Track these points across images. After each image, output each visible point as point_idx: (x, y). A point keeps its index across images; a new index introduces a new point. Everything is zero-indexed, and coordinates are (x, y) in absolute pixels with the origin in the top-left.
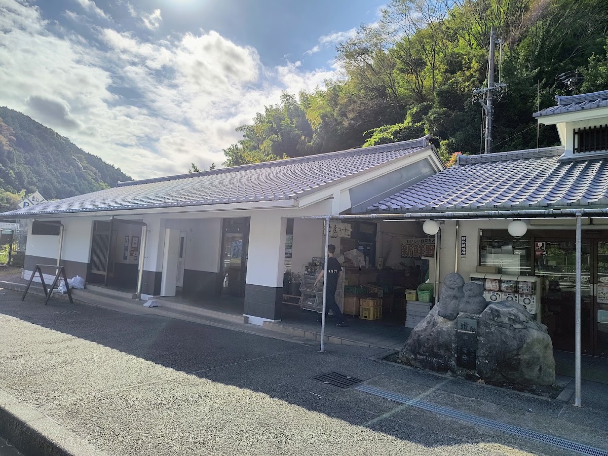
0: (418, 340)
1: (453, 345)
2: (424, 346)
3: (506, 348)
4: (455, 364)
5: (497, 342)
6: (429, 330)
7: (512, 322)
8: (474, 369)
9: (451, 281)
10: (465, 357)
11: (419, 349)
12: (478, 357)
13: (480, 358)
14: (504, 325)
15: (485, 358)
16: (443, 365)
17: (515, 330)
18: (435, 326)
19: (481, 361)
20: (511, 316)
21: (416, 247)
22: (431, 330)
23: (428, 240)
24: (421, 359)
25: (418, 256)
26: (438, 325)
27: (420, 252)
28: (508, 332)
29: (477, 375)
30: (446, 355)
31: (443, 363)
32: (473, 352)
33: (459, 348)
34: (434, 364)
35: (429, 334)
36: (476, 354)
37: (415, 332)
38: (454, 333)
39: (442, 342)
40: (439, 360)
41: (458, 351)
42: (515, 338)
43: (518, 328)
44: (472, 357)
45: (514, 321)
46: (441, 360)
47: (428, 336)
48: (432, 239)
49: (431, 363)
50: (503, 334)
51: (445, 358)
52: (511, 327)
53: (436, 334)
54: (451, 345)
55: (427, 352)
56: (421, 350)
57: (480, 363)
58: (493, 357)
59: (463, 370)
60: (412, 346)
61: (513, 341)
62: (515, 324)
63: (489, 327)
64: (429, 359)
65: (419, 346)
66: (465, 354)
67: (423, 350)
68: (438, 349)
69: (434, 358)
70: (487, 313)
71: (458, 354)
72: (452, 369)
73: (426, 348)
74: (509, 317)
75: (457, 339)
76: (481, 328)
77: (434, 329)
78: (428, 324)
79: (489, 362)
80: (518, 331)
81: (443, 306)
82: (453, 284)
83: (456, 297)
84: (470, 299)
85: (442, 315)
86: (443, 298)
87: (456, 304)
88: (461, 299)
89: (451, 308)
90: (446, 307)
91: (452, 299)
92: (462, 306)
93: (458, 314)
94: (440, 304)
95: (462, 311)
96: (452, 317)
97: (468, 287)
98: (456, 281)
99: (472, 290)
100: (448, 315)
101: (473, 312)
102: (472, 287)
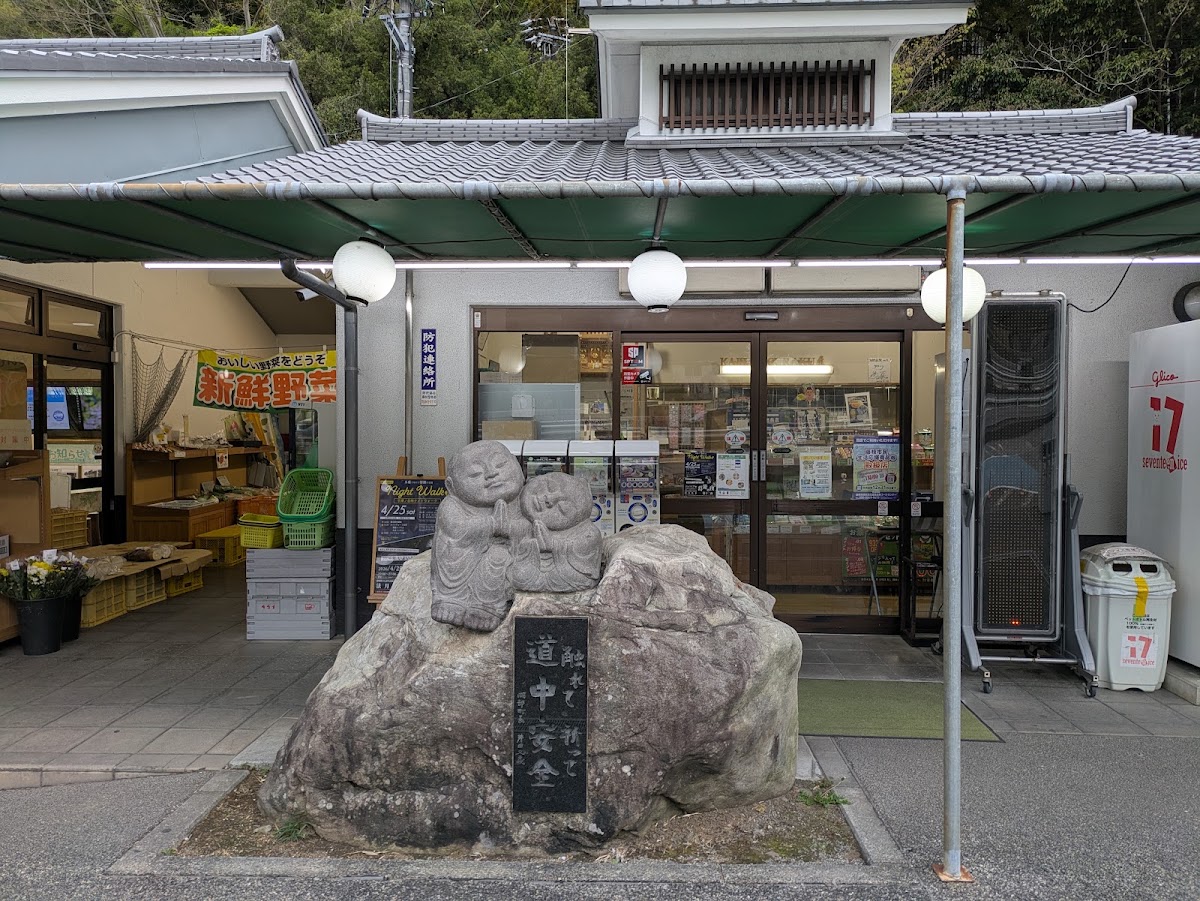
0: (349, 736)
1: (497, 731)
2: (376, 754)
3: (693, 707)
4: (506, 803)
5: (660, 689)
6: (393, 688)
7: (701, 604)
8: (582, 811)
9: (475, 475)
10: (543, 769)
11: (352, 769)
12: (594, 756)
13: (602, 763)
14: (677, 621)
15: (620, 758)
16: (456, 815)
17: (714, 635)
18: (418, 662)
19: (605, 771)
20: (696, 582)
21: (244, 381)
22: (403, 682)
23: (281, 360)
24: (363, 805)
25: (250, 404)
26: (432, 658)
27: (256, 395)
28: (692, 644)
29: (593, 828)
30: (467, 774)
31: (457, 807)
32: (573, 741)
33: (521, 737)
34: (417, 819)
35: (395, 702)
36: (588, 748)
37: (332, 698)
38: (500, 683)
39: (451, 726)
40: (441, 798)
41: (516, 750)
42: (719, 664)
43: (721, 623)
44: (572, 763)
45: (706, 602)
46: (447, 794)
47: (392, 711)
48: (292, 357)
49: (407, 815)
50: (680, 656)
51: (462, 785)
52: (698, 623)
53: (425, 696)
54: (489, 729)
55: (388, 774)
56: (362, 771)
57: (603, 782)
58: (649, 749)
59: (537, 818)
60: (322, 761)
61: (712, 674)
62: (711, 612)
63: (630, 636)
64: (398, 803)
65: (350, 760)
66: (543, 755)
67: (370, 769)
68: (433, 753)
69: (419, 793)
70: (619, 583)
71: (518, 762)
72: (496, 826)
73: (383, 761)
74: (689, 587)
75: (511, 704)
76: (603, 645)
77: (417, 677)
78: (384, 658)
79: (633, 770)
80: (724, 635)
81: (451, 581)
82: (487, 487)
83: (501, 537)
84: (556, 540)
85: (451, 617)
86: (449, 546)
87: (502, 565)
88: (523, 541)
89: (485, 585)
90: (464, 580)
91: (486, 547)
92: (525, 570)
93: (510, 603)
94: (441, 574)
95: (527, 591)
96: (491, 619)
97: (542, 491)
98: (497, 474)
99: (561, 503)
100: (473, 615)
101: (569, 588)
102: (558, 493)
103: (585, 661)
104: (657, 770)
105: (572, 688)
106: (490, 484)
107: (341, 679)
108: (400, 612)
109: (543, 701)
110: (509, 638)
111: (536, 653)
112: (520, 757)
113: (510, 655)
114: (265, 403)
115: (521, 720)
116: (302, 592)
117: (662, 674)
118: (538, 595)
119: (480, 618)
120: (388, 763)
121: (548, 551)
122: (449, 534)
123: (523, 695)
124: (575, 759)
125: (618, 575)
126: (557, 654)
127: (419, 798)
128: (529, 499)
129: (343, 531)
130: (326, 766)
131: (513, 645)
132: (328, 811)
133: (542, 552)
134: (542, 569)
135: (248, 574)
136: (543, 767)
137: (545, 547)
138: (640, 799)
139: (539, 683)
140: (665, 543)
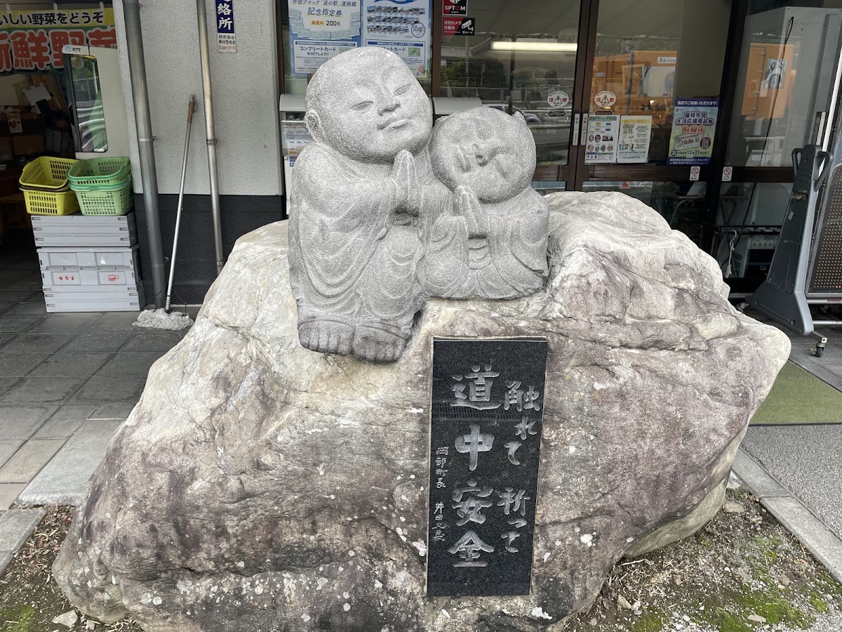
1: (404, 497)
2: (221, 533)
3: (686, 456)
4: (416, 587)
5: (642, 434)
6: (241, 444)
7: (692, 308)
8: (524, 592)
9: (363, 105)
10: (471, 545)
11: (186, 554)
12: (543, 526)
13: (555, 533)
14: (665, 336)
15: (579, 526)
16: (347, 607)
17: (710, 354)
18: (278, 405)
19: (558, 543)
20: (684, 277)
21: (19, 39)
22: (257, 435)
23: (56, 17)
24: (207, 597)
25: (31, 66)
26: (302, 399)
27: (35, 54)
28: (684, 368)
29: (537, 612)
30: (357, 548)
31: (346, 596)
32: (515, 510)
33: (440, 506)
34: (289, 615)
35: (246, 465)
36: (538, 517)
37: (144, 455)
38: (408, 435)
39: (335, 492)
40: (322, 582)
41: (433, 522)
42: (718, 394)
43: (716, 334)
44: (513, 537)
45: (698, 306)
46: (330, 575)
47: (243, 477)
48: (68, 13)
49: (274, 608)
50: (670, 387)
51: (351, 563)
52: (691, 337)
53: (294, 456)
54: (391, 495)
55: (241, 555)
56: (203, 555)
57: (554, 556)
58: (620, 512)
59: (459, 603)
60: (140, 545)
61: (711, 409)
62: (706, 320)
63: (605, 362)
64: (259, 590)
65: (183, 543)
66: (472, 526)
67: (214, 553)
68: (308, 526)
69: (287, 575)
70: (588, 283)
71: (436, 538)
72: (403, 618)
73: (233, 540)
74: (673, 284)
75: (426, 463)
76: (568, 377)
77: (279, 429)
78: (222, 394)
79: (596, 539)
80: (724, 352)
81: (329, 285)
82: (381, 127)
83: (405, 213)
84: (493, 218)
85: (333, 343)
86: (323, 228)
87: (410, 258)
88: (440, 220)
89: (384, 291)
90: (349, 282)
91: (384, 230)
92: (444, 267)
93: (418, 315)
94: (312, 275)
95: (450, 299)
96: (394, 344)
97: (468, 137)
98: (398, 105)
99: (500, 157)
100: (366, 339)
101: (513, 293)
102: (495, 141)
103: (539, 401)
104: (627, 537)
105: (518, 439)
106: (388, 123)
107: (157, 423)
108: (238, 323)
109: (474, 458)
110: (424, 372)
111: (466, 392)
112: (438, 532)
113: (424, 395)
114: (45, 63)
115: (440, 484)
116: (103, 262)
117: (646, 414)
118: (463, 305)
119: (378, 343)
120: (241, 543)
121: (482, 237)
122: (321, 208)
123: (445, 450)
124: (519, 530)
125: (584, 272)
126: (498, 391)
127: (289, 583)
128: (448, 151)
129: (142, 196)
130: (146, 553)
131: (430, 381)
132: (157, 607)
133: (472, 237)
134: (471, 264)
135: (37, 243)
136: (471, 543)
137: (476, 229)
138: (601, 573)
139: (469, 432)
140: (613, 218)
